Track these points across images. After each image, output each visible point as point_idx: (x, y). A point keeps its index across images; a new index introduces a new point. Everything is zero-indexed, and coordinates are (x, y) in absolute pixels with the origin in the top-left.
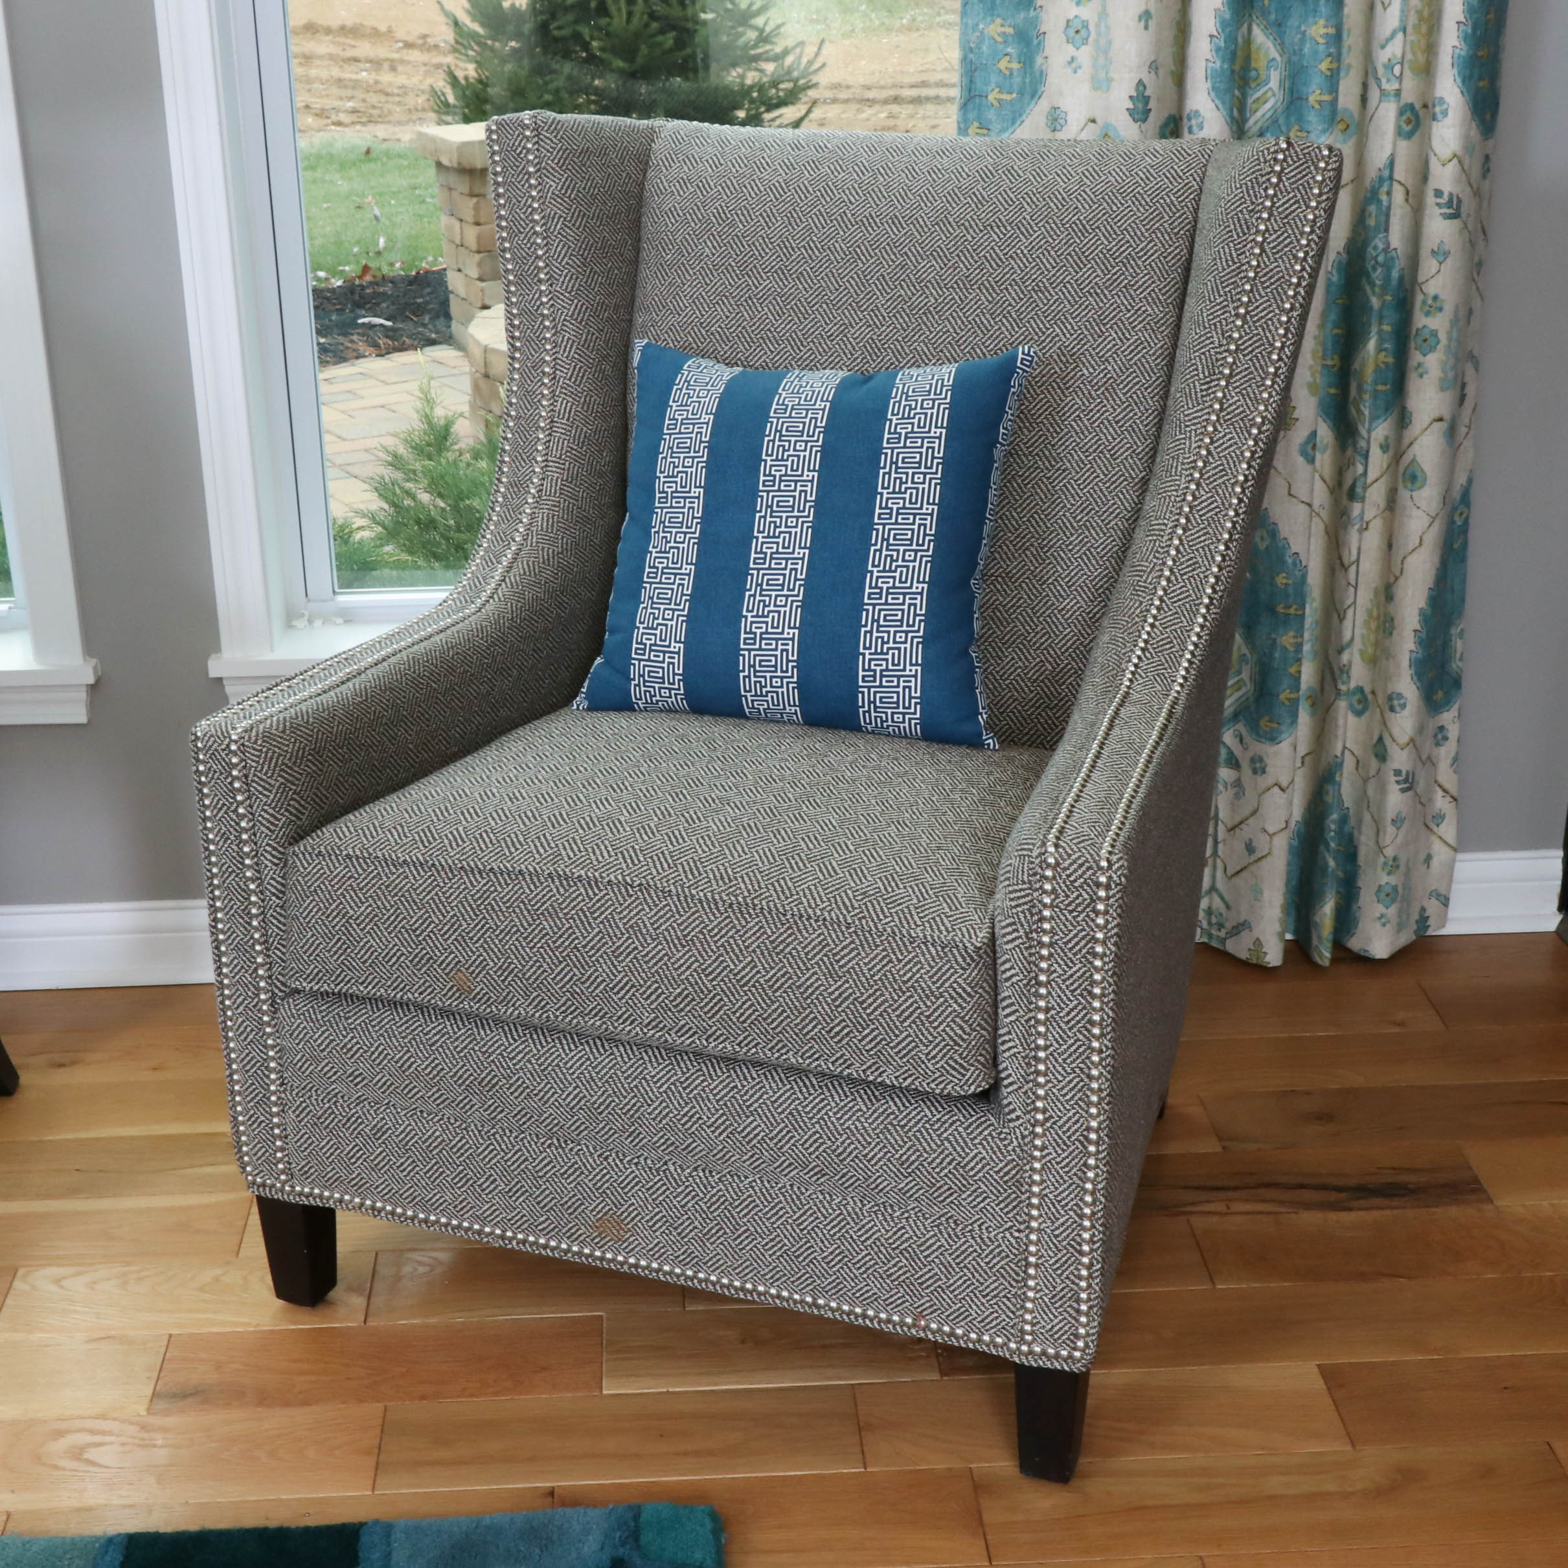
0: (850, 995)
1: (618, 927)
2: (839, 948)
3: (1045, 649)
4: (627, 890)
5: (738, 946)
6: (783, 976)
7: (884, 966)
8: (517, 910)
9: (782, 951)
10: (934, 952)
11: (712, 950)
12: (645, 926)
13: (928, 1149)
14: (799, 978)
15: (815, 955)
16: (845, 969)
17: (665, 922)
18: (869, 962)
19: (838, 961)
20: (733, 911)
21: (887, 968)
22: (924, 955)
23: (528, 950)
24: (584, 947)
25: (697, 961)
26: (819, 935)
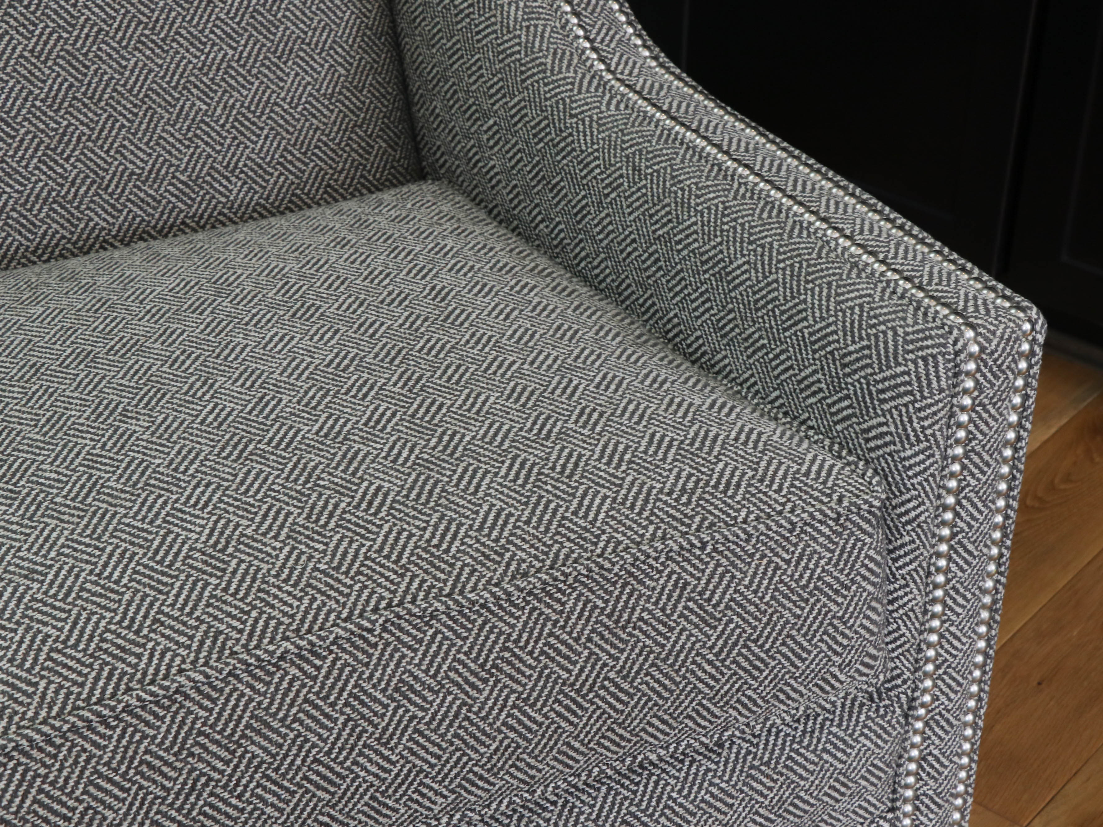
0: (740, 636)
1: (375, 700)
2: (704, 581)
3: (331, 48)
4: (366, 640)
5: (563, 642)
6: (640, 655)
7: (771, 579)
8: (197, 750)
9: (628, 621)
10: (827, 531)
11: (530, 667)
12: (416, 678)
13: (804, 774)
14: (663, 646)
15: (675, 606)
16: (723, 606)
17: (444, 659)
18: (751, 582)
19: (709, 600)
20: (536, 596)
21: (776, 579)
22: (815, 539)
23: (234, 801)
24: (328, 753)
25: (513, 691)
26: (669, 577)
